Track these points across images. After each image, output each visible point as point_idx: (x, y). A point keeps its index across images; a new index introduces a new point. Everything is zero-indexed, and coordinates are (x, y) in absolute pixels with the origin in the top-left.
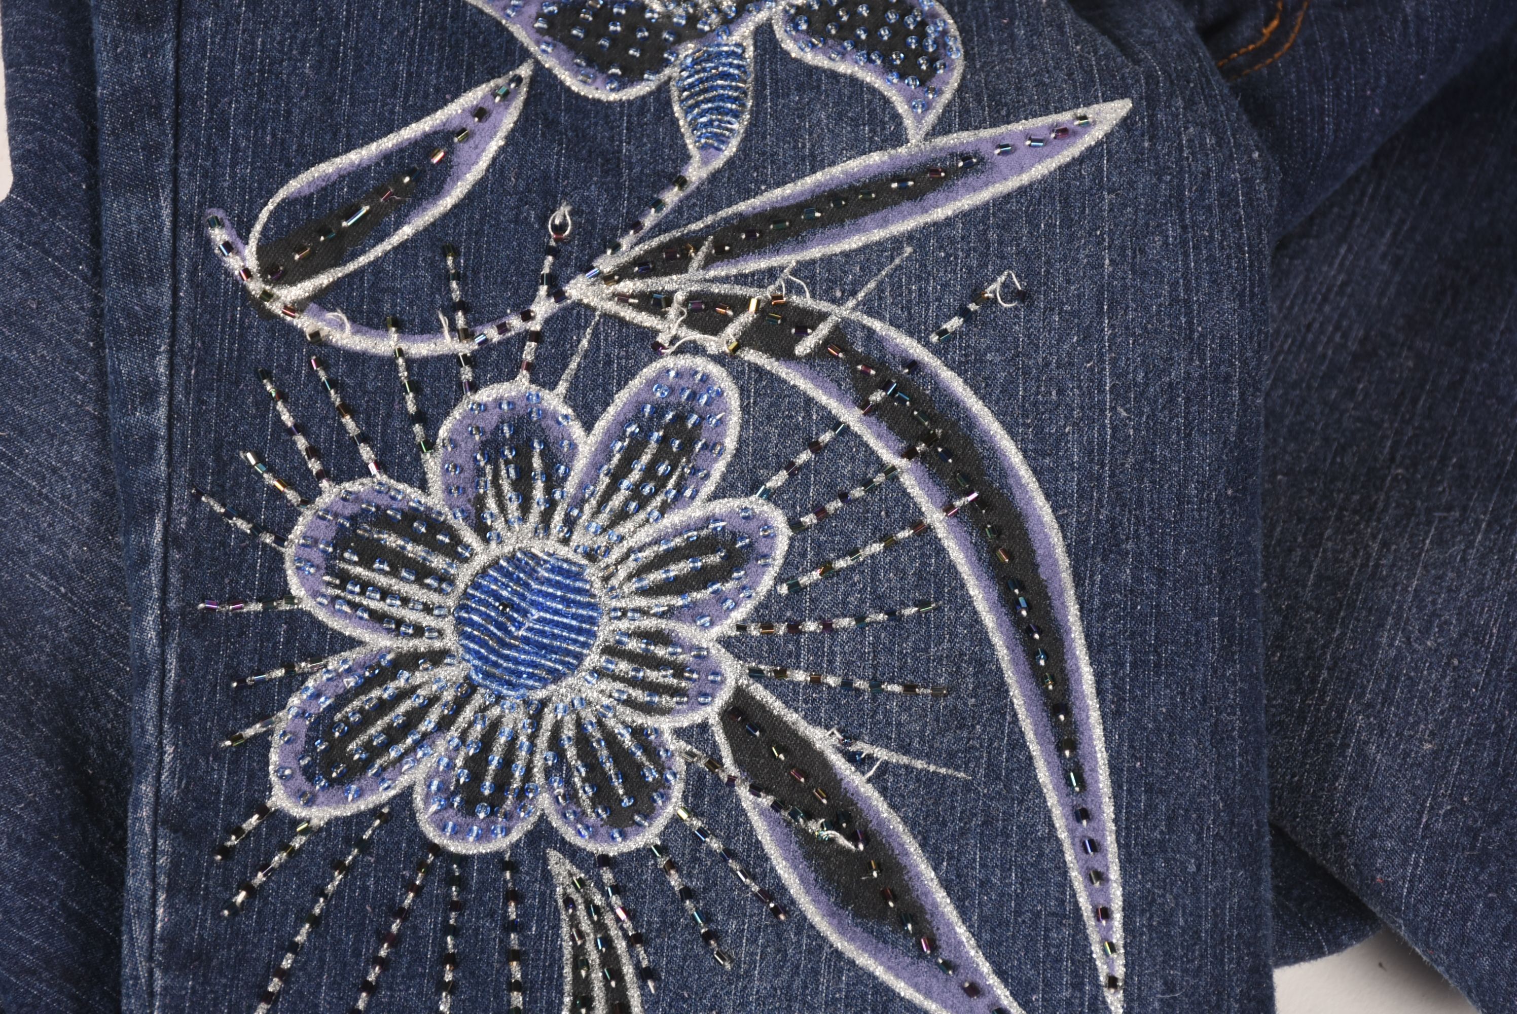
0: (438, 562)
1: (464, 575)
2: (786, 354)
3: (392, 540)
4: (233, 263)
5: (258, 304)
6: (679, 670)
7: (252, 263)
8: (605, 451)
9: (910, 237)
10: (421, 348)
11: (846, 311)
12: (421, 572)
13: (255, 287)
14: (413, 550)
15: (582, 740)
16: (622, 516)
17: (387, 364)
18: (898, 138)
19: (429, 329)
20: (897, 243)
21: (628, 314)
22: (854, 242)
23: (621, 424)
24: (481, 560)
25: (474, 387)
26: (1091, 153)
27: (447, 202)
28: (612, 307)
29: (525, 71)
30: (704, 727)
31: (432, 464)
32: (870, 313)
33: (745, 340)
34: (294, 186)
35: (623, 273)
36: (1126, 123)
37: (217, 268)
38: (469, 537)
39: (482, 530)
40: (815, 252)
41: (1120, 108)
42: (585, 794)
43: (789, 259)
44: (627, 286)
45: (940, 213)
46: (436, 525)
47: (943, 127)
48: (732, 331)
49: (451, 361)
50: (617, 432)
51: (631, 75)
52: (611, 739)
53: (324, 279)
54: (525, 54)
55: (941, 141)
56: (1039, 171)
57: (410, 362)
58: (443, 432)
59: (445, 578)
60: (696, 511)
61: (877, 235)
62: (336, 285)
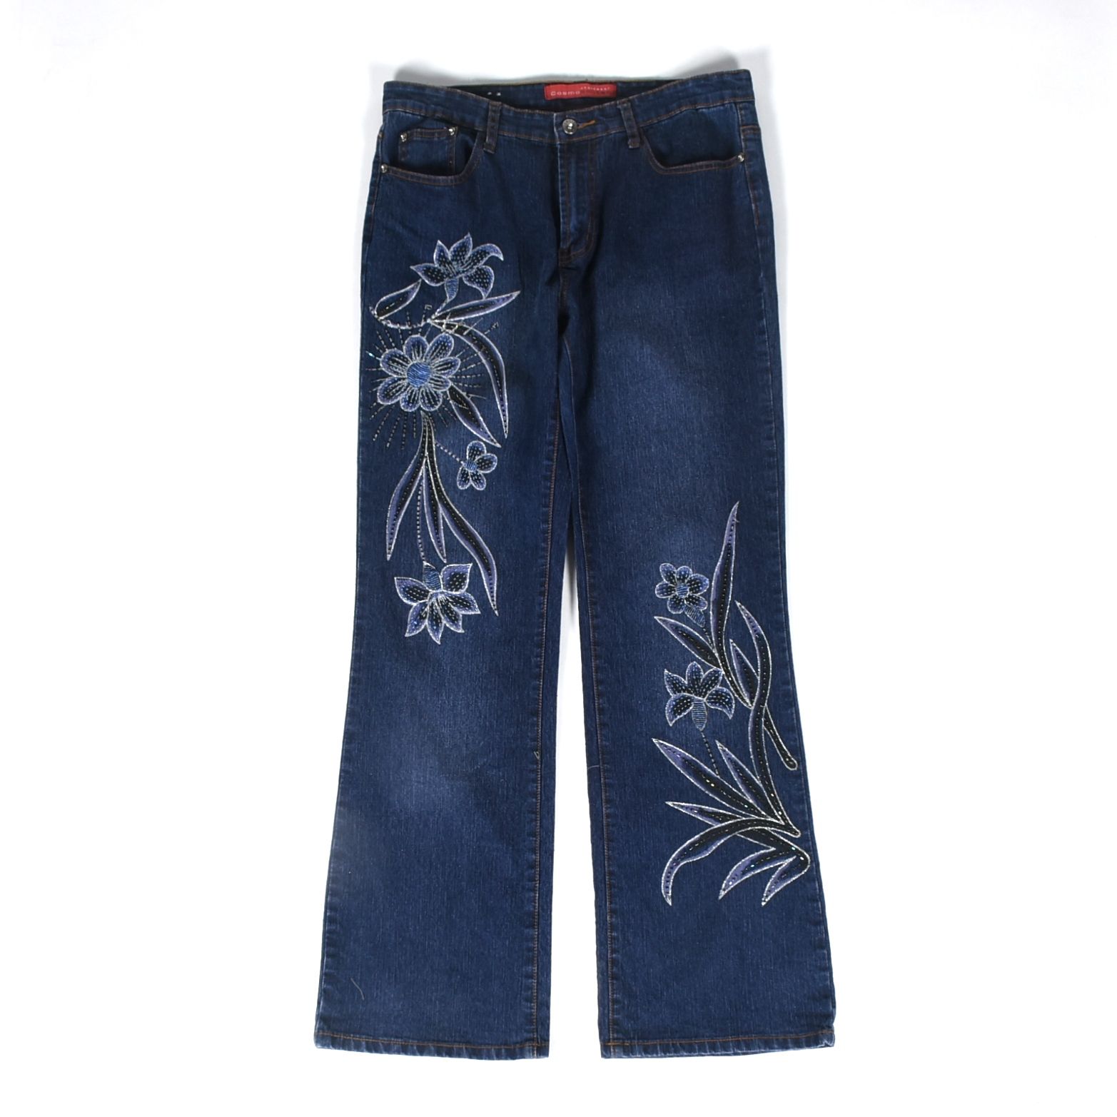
0: (404, 363)
1: (409, 366)
2: (462, 335)
3: (397, 359)
4: (373, 312)
5: (376, 319)
6: (442, 382)
7: (376, 313)
8: (431, 348)
9: (482, 316)
10: (403, 328)
11: (471, 328)
12: (402, 365)
13: (376, 316)
14: (401, 361)
15: (426, 393)
16: (434, 358)
17: (397, 330)
18: (482, 298)
19: (404, 325)
20: (480, 317)
21: (436, 326)
22: (473, 316)
23: (435, 343)
24: (411, 363)
25: (411, 335)
26: (513, 301)
27: (408, 303)
28: (434, 324)
29: (420, 281)
30: (446, 392)
31: (404, 347)
32: (476, 329)
33: (456, 332)
34: (382, 300)
35: (436, 318)
36: (519, 295)
37: (370, 313)
38: (409, 359)
39: (411, 358)
40: (467, 317)
41: (518, 292)
42: (427, 402)
43: (463, 318)
44: (437, 321)
45: (487, 312)
46: (404, 357)
47: (489, 297)
48: (453, 330)
49: (407, 330)
50: (433, 345)
51: (438, 282)
52: (431, 393)
53: (387, 315)
54: (420, 277)
55: (489, 299)
56: (503, 305)
57: (401, 330)
58: (406, 342)
59: (406, 366)
60: (447, 358)
61: (477, 315)
62: (389, 316)
